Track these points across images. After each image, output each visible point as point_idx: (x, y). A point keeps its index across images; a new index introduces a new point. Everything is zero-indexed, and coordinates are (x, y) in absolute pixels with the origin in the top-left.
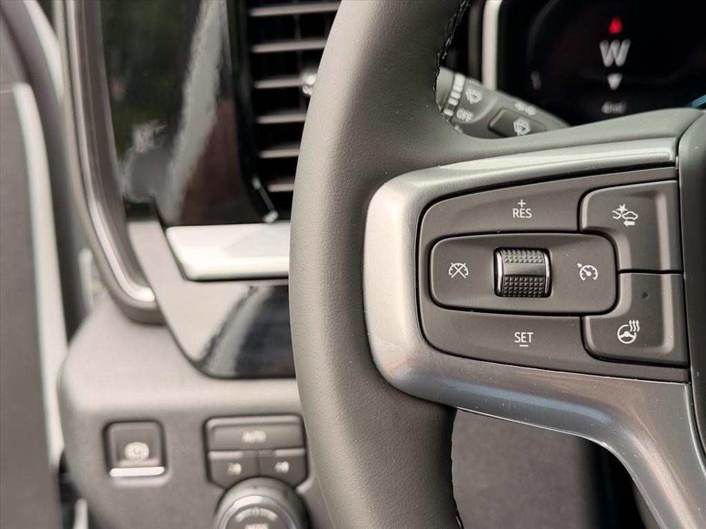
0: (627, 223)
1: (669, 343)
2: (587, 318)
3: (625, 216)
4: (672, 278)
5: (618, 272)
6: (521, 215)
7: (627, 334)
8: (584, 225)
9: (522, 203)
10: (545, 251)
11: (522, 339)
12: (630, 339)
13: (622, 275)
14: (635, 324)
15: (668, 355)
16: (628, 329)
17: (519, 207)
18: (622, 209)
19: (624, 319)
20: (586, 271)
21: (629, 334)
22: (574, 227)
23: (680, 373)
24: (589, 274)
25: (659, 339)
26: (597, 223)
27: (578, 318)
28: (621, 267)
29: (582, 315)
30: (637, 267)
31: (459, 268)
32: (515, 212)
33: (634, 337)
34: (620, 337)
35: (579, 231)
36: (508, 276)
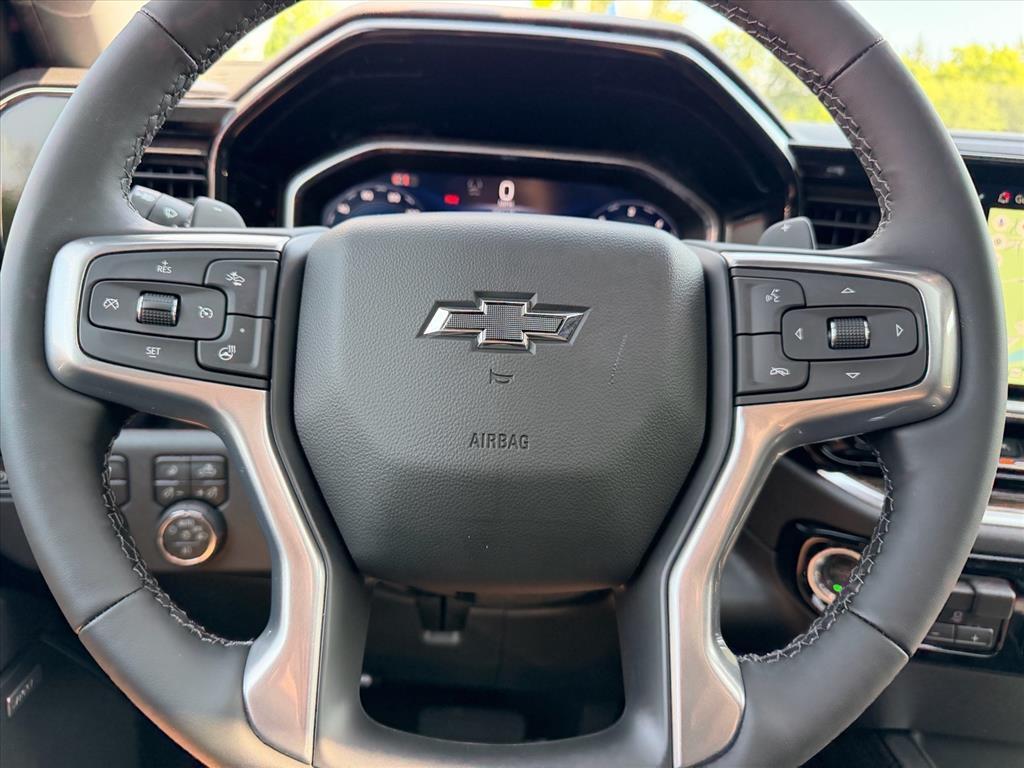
0: (236, 284)
1: (256, 362)
2: (199, 342)
3: (235, 279)
4: (263, 322)
5: (226, 314)
6: (163, 270)
7: (226, 354)
8: (206, 282)
9: (165, 263)
10: (177, 297)
11: (152, 352)
12: (227, 357)
13: (228, 317)
14: (232, 348)
15: (255, 370)
16: (226, 351)
17: (162, 265)
18: (234, 274)
19: (225, 344)
20: (204, 312)
21: (227, 355)
22: (200, 282)
23: (262, 383)
24: (206, 314)
25: (249, 359)
26: (215, 282)
27: (193, 342)
28: (229, 311)
29: (196, 340)
30: (239, 312)
31: (112, 303)
32: (159, 269)
33: (231, 356)
34: (221, 356)
35: (203, 285)
36: (146, 309)
